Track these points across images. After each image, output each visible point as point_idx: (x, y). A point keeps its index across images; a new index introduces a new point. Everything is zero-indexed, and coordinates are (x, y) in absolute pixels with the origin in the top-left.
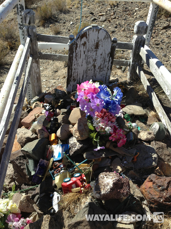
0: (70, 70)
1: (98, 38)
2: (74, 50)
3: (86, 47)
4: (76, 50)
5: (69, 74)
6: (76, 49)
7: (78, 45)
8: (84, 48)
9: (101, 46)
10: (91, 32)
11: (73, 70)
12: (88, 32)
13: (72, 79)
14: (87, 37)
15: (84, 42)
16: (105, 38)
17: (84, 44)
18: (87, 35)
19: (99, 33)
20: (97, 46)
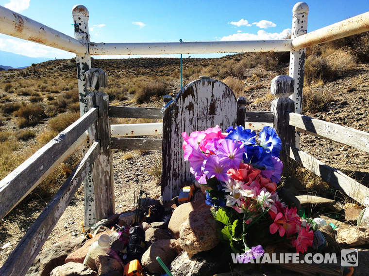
0: (167, 158)
1: (213, 96)
2: (173, 119)
3: (193, 112)
4: (176, 118)
5: (166, 165)
6: (176, 116)
7: (180, 110)
8: (190, 114)
9: (219, 109)
10: (200, 86)
11: (173, 156)
12: (196, 87)
13: (171, 175)
14: (193, 96)
15: (190, 103)
16: (225, 95)
17: (190, 107)
18: (193, 91)
19: (213, 87)
20: (212, 110)
